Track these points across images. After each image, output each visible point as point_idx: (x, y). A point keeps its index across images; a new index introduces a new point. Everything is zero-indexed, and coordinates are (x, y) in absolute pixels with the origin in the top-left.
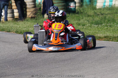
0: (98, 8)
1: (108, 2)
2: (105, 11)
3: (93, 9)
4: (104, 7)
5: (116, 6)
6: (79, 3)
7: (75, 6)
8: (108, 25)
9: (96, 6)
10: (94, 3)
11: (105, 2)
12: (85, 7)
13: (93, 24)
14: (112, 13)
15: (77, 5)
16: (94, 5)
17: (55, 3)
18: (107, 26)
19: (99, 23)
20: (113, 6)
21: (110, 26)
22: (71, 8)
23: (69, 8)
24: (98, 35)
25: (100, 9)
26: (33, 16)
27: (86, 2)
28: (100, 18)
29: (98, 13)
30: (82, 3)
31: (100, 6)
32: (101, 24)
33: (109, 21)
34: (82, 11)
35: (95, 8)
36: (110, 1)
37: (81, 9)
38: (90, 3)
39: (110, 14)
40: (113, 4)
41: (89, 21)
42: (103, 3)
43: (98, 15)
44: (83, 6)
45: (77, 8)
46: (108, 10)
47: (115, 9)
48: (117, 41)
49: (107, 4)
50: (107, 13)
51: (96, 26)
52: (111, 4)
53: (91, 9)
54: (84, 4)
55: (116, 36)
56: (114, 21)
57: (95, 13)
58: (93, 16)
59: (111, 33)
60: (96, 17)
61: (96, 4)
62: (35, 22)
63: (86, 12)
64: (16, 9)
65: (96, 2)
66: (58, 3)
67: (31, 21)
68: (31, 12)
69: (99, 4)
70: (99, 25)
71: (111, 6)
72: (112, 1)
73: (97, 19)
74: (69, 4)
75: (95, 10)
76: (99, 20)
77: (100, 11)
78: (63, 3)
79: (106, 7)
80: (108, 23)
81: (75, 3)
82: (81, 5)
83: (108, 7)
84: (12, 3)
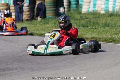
0: (83, 12)
1: (92, 8)
2: (89, 15)
3: (79, 14)
4: (88, 12)
5: (99, 11)
6: (67, 8)
7: (64, 11)
8: (93, 27)
9: (81, 11)
10: (80, 8)
11: (89, 8)
12: (72, 12)
13: (80, 26)
14: (95, 18)
15: (66, 9)
16: (80, 10)
17: (48, 8)
18: (93, 29)
19: (86, 26)
20: (96, 11)
21: (95, 29)
22: (61, 13)
23: (59, 12)
24: (86, 36)
25: (85, 14)
26: (28, 18)
27: (73, 8)
28: (86, 21)
29: (83, 17)
30: (69, 8)
31: (85, 11)
32: (87, 27)
33: (94, 24)
34: (70, 15)
35: (80, 13)
36: (93, 7)
37: (69, 13)
38: (76, 8)
39: (94, 18)
40: (96, 10)
41: (76, 24)
42: (87, 8)
43: (84, 18)
44: (71, 11)
45: (65, 12)
46: (92, 15)
47: (98, 14)
48: (102, 42)
49: (91, 10)
50: (91, 17)
51: (83, 28)
52: (94, 10)
53: (77, 14)
54: (71, 9)
55: (102, 37)
56: (98, 24)
57: (81, 17)
58: (80, 20)
59: (96, 34)
60: (82, 21)
61: (82, 9)
62: (30, 24)
63: (74, 16)
64: (13, 12)
65: (82, 7)
66: (50, 8)
67: (27, 23)
68: (26, 15)
69: (84, 10)
70: (86, 28)
71: (94, 12)
72: (95, 7)
73: (83, 22)
74: (59, 9)
75: (80, 15)
76: (85, 23)
77: (85, 15)
78: (54, 7)
79: (90, 12)
80: (93, 26)
81: (64, 8)
82: (69, 10)
83: (92, 13)
84: (10, 7)
